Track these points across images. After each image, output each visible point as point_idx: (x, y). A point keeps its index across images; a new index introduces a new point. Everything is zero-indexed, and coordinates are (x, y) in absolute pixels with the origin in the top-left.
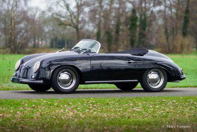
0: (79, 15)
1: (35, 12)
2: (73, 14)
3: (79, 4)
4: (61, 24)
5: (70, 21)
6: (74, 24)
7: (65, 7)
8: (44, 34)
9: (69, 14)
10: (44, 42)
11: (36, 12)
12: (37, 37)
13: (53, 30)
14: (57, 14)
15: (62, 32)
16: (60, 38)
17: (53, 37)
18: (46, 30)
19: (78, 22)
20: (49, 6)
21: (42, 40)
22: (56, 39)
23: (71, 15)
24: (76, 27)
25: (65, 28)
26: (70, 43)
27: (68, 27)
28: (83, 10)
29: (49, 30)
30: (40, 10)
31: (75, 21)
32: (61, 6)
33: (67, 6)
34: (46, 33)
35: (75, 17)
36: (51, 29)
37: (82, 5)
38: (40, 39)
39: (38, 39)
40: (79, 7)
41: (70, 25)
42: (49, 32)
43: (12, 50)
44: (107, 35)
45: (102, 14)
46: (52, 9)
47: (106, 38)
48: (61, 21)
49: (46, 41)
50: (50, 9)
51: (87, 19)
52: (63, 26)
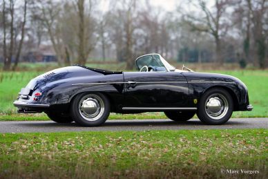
0: (218, 17)
1: (157, 13)
2: (211, 15)
3: (219, 3)
4: (195, 29)
5: (205, 25)
6: (213, 30)
7: (200, 6)
8: (169, 42)
9: (205, 15)
10: (169, 54)
11: (159, 13)
12: (159, 48)
13: (182, 37)
14: (189, 16)
15: (194, 40)
16: (191, 48)
17: (182, 47)
18: (173, 37)
19: (218, 26)
20: (178, 5)
21: (167, 51)
22: (186, 50)
23: (207, 18)
24: (215, 34)
25: (199, 35)
26: (205, 54)
27: (203, 33)
28: (224, 10)
29: (177, 38)
30: (164, 10)
31: (213, 25)
32: (195, 5)
33: (203, 5)
34: (172, 41)
35: (214, 20)
36: (180, 35)
37: (223, 4)
38: (164, 50)
39: (162, 49)
40: (219, 6)
41: (207, 31)
42: (176, 40)
43: (128, 65)
44: (258, 44)
45: (251, 16)
46: (182, 8)
47: (256, 49)
48: (193, 26)
49: (172, 53)
50: (179, 9)
51: (230, 22)
52: (197, 32)
